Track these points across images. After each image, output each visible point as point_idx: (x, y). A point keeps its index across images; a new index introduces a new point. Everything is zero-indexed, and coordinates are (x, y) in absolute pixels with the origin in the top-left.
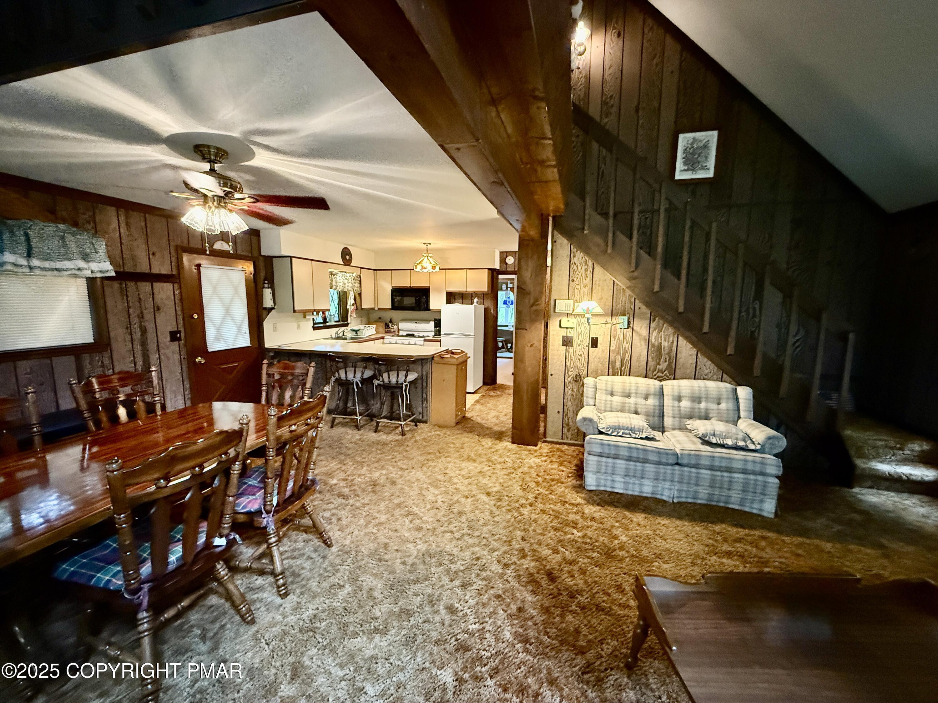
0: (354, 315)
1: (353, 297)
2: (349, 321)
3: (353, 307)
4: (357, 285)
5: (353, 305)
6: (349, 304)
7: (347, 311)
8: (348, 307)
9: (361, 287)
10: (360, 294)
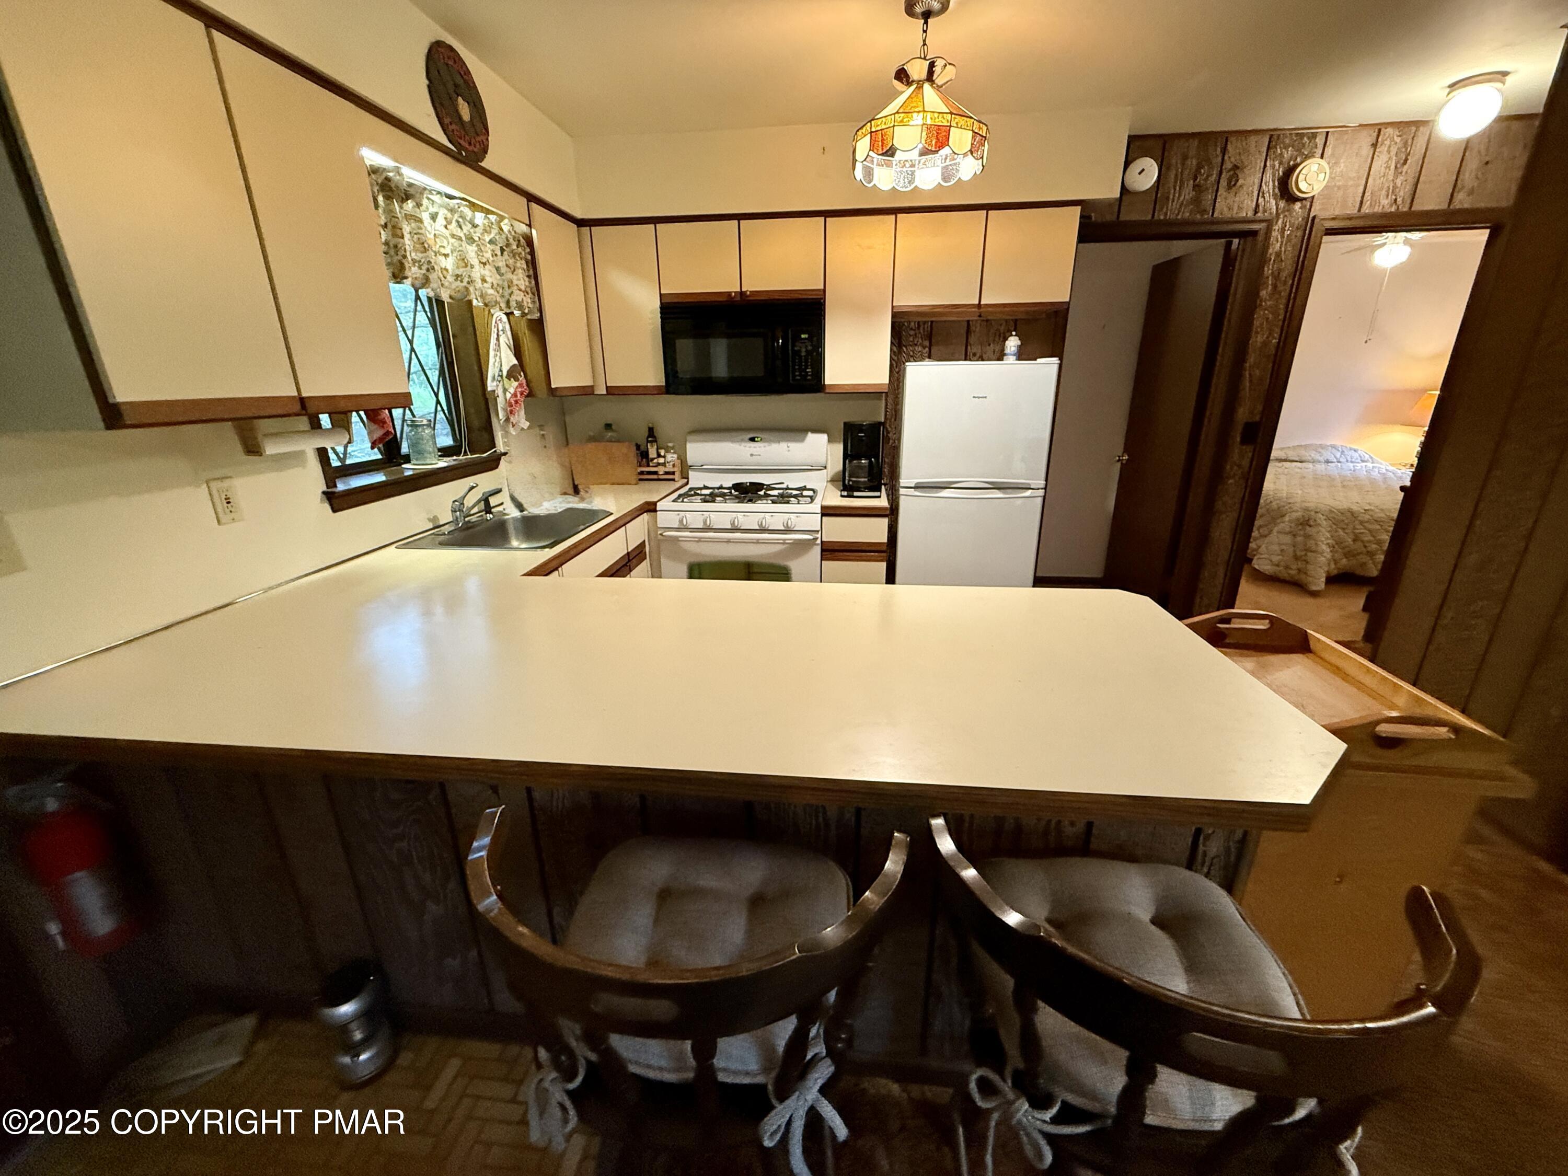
0: (521, 419)
1: (506, 339)
2: (500, 447)
3: (513, 386)
4: (521, 280)
5: (511, 374)
6: (492, 371)
7: (485, 401)
8: (491, 385)
9: (537, 291)
10: (538, 327)
